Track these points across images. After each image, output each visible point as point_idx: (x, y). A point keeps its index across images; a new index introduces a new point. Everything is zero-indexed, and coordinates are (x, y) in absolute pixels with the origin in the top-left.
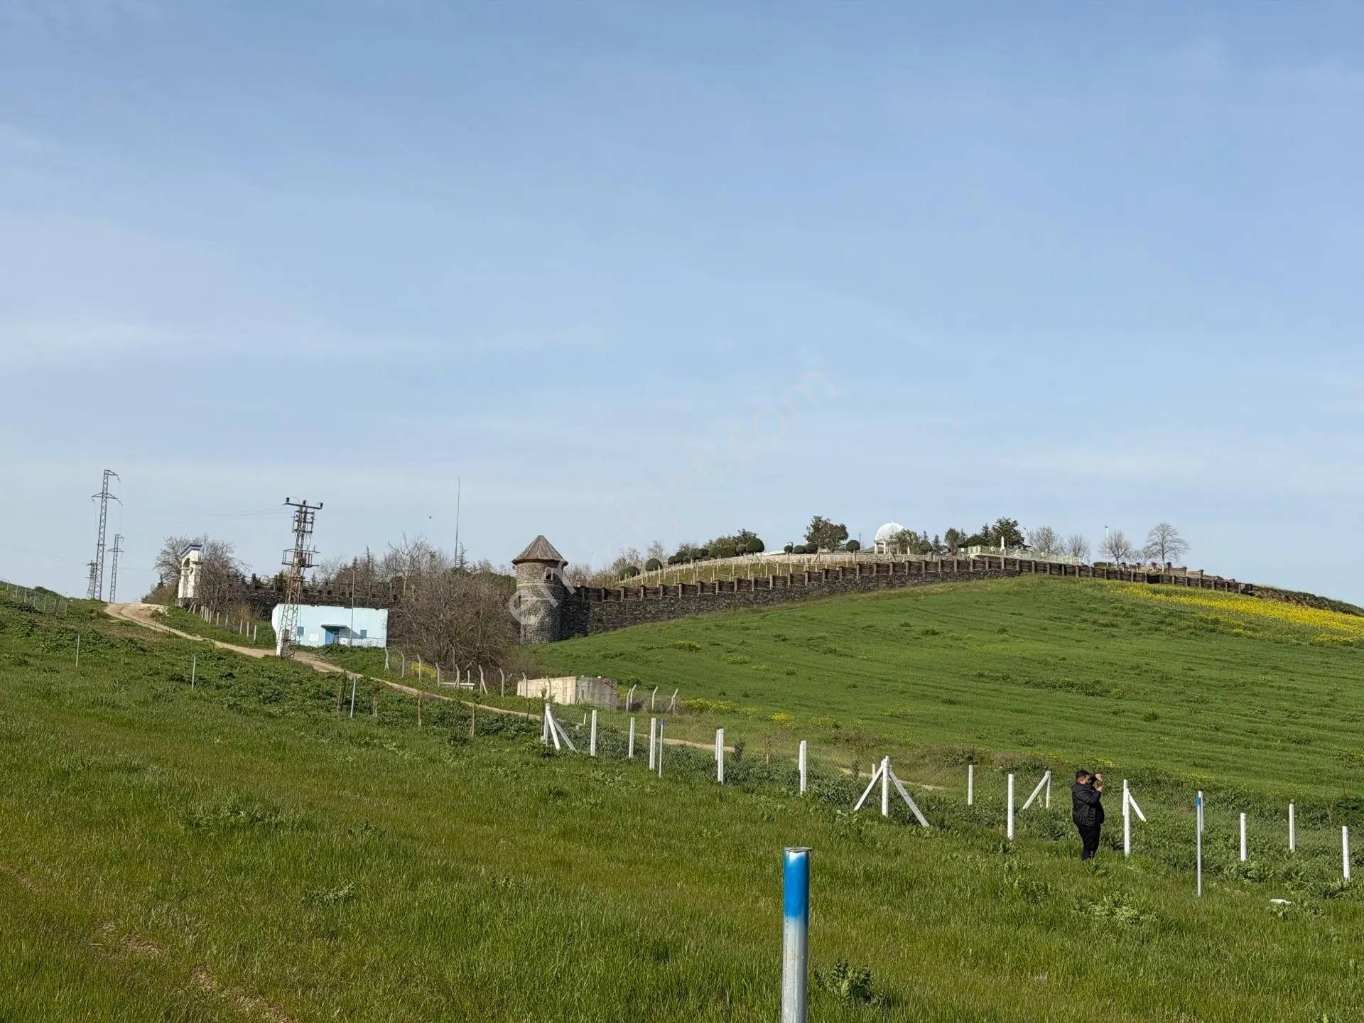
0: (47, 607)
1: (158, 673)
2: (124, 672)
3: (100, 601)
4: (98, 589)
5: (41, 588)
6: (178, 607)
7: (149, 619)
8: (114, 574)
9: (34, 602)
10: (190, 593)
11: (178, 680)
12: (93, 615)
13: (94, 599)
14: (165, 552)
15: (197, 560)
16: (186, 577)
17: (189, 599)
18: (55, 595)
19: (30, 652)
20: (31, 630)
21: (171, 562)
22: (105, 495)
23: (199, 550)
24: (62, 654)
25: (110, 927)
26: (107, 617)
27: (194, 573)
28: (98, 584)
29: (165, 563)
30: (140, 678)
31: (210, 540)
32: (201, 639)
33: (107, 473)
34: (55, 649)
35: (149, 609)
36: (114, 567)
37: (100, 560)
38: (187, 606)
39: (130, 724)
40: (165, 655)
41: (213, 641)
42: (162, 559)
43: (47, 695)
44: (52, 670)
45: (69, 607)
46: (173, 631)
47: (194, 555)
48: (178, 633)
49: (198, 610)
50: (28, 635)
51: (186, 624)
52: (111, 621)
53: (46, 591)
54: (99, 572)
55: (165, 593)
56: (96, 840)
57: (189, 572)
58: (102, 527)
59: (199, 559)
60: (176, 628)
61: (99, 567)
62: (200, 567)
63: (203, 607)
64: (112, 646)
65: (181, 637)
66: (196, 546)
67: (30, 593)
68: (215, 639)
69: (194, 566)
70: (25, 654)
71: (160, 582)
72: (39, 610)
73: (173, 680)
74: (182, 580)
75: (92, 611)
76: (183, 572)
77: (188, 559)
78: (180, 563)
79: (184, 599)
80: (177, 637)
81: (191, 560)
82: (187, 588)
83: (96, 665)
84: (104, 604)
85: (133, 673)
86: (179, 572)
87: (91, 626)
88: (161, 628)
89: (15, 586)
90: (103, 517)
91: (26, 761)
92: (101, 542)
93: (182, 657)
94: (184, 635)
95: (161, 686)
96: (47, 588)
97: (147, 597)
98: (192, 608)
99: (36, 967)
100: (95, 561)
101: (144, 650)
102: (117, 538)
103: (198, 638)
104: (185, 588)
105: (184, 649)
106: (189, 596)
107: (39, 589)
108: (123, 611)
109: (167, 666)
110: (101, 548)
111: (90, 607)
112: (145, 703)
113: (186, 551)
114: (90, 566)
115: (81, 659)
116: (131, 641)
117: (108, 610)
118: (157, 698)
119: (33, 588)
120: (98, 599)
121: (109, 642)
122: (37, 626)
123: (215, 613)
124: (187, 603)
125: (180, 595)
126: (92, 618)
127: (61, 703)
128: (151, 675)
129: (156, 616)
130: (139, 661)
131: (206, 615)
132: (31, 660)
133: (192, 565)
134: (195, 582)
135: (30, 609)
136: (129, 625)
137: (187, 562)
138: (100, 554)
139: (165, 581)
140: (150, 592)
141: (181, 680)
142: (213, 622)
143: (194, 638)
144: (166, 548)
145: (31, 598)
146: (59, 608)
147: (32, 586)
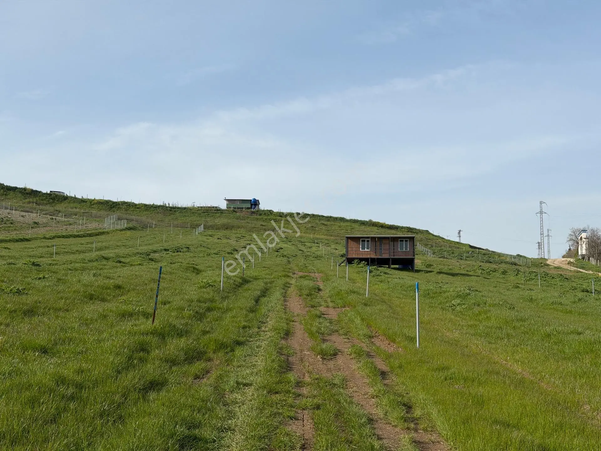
0: (522, 262)
1: (576, 289)
2: (561, 289)
3: (544, 258)
4: (543, 253)
5: (519, 255)
6: (579, 259)
7: (567, 265)
8: (549, 246)
9: (516, 261)
10: (584, 252)
11: (586, 291)
12: (542, 265)
13: (542, 258)
14: (570, 235)
15: (586, 237)
16: (581, 245)
17: (584, 255)
18: (525, 257)
19: (519, 282)
20: (518, 273)
21: (574, 239)
22: (541, 212)
23: (586, 232)
24: (533, 282)
25: (587, 407)
26: (548, 265)
27: (585, 243)
28: (543, 251)
29: (571, 240)
30: (568, 291)
31: (590, 228)
32: (592, 273)
33: (541, 203)
34: (529, 280)
35: (566, 260)
36: (549, 243)
37: (542, 241)
38: (583, 258)
39: (571, 312)
40: (577, 280)
41: (598, 273)
42: (570, 238)
43: (531, 300)
44: (530, 290)
45: (531, 262)
46: (578, 269)
47: (584, 235)
48: (581, 270)
49: (589, 259)
50: (517, 275)
51: (584, 266)
52: (551, 267)
53: (521, 256)
54: (542, 246)
55: (572, 253)
56: (570, 366)
57: (582, 243)
58: (542, 227)
59: (587, 236)
60: (580, 268)
61: (542, 244)
62: (587, 240)
63: (591, 258)
64: (553, 278)
65: (583, 272)
66: (584, 231)
67: (515, 257)
68: (599, 272)
69: (585, 240)
70: (517, 283)
71: (569, 248)
72: (519, 264)
73: (583, 291)
74: (580, 247)
75: (542, 263)
76: (580, 243)
77: (581, 237)
78: (578, 239)
79: (582, 255)
80: (581, 272)
81: (583, 237)
82: (583, 250)
83: (548, 286)
84: (547, 260)
85: (565, 290)
86: (578, 243)
87: (542, 270)
88: (573, 268)
89: (508, 255)
90: (542, 222)
91: (530, 330)
92: (542, 233)
93: (585, 281)
94: (584, 271)
95: (580, 295)
96: (521, 254)
97: (564, 255)
98: (586, 259)
99: (561, 426)
100: (540, 241)
101: (567, 279)
102: (548, 230)
103: (591, 272)
104: (581, 250)
105: (585, 278)
106: (584, 253)
107: (518, 255)
108: (555, 263)
109: (579, 286)
110: (542, 235)
111: (541, 261)
112: (574, 302)
113: (580, 233)
114: (538, 244)
115: (541, 284)
116: (561, 275)
117: (548, 262)
118: (580, 300)
119: (515, 255)
120: (543, 258)
121: (551, 276)
122: (520, 271)
123: (597, 260)
124: (583, 257)
125: (580, 254)
126: (542, 266)
127: (538, 304)
128: (573, 290)
129: (570, 263)
130: (566, 284)
131: (593, 261)
132: (520, 286)
133: (583, 240)
134: (586, 247)
135: (515, 264)
136: (558, 268)
137: (581, 238)
138: (542, 238)
139: (571, 248)
140: (565, 253)
141: (587, 291)
142: (597, 265)
143: (589, 272)
144: (570, 233)
145: (515, 259)
146: (527, 263)
147: (515, 254)
